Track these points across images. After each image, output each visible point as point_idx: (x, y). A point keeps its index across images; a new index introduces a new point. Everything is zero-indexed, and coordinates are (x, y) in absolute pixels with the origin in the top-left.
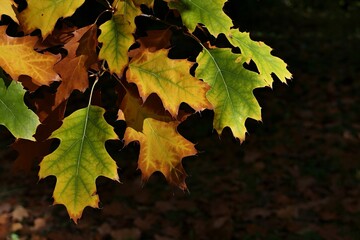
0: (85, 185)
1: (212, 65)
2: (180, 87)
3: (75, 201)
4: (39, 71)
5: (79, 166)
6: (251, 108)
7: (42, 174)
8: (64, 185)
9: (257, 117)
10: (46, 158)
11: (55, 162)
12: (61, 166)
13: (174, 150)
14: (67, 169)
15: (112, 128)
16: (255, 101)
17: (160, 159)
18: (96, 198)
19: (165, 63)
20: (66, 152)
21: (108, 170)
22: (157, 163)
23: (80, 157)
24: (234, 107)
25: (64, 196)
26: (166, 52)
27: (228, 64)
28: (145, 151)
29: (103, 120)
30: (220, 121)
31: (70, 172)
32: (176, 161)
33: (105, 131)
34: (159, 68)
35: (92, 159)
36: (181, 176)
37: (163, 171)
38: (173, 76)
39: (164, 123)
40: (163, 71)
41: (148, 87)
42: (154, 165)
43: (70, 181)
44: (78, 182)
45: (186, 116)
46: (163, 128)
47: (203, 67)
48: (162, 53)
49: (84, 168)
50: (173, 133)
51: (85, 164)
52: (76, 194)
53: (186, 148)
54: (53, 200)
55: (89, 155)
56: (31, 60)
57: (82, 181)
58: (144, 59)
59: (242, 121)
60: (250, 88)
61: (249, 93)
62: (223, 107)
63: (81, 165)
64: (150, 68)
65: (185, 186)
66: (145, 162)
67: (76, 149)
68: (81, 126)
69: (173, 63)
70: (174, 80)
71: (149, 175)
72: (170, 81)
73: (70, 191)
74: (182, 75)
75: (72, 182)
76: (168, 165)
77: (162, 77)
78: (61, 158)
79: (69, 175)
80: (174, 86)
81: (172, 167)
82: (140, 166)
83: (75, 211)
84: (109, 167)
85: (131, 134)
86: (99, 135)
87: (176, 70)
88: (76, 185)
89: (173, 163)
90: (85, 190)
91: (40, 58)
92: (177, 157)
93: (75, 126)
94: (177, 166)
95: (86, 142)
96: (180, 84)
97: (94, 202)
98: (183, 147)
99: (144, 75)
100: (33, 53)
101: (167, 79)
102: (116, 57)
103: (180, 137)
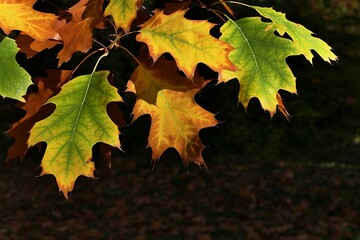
0: (80, 152)
1: (238, 34)
2: (197, 48)
3: (67, 170)
4: (36, 29)
5: (74, 132)
6: (283, 78)
7: (32, 142)
8: (56, 152)
9: (292, 89)
10: (37, 124)
11: (47, 128)
12: (54, 131)
13: (190, 122)
14: (60, 135)
15: (116, 90)
16: (288, 70)
17: (173, 134)
18: (91, 165)
19: (181, 24)
20: (61, 118)
21: (109, 136)
22: (171, 138)
23: (77, 123)
24: (264, 78)
25: (54, 164)
26: (183, 13)
27: (256, 33)
28: (157, 126)
29: (106, 82)
30: (246, 92)
31: (64, 138)
32: (192, 133)
33: (107, 94)
34: (175, 30)
35: (90, 125)
36: (197, 149)
37: (177, 146)
38: (190, 37)
39: (180, 93)
40: (179, 32)
41: (160, 48)
42: (167, 142)
43: (63, 147)
44: (72, 149)
45: (205, 83)
46: (179, 100)
47: (228, 36)
48: (179, 14)
49: (81, 134)
50: (190, 104)
51: (81, 129)
52: (68, 163)
53: (205, 118)
54: (41, 169)
55: (87, 120)
56: (29, 19)
57: (77, 148)
58: (158, 21)
59: (273, 93)
60: (282, 56)
61: (281, 61)
62: (250, 78)
63: (77, 131)
64: (164, 30)
65: (202, 160)
66: (157, 138)
67: (73, 115)
68: (82, 92)
69: (190, 24)
70: (191, 42)
71: (161, 153)
72: (187, 43)
73: (62, 159)
74: (200, 36)
75: (65, 149)
76: (183, 140)
77: (177, 39)
78: (55, 124)
79: (62, 141)
80: (191, 48)
81: (187, 140)
82: (151, 143)
83: (66, 183)
84: (110, 132)
85: (142, 107)
86: (100, 98)
87: (193, 31)
88: (70, 153)
89: (189, 137)
90: (79, 158)
91: (40, 16)
92: (193, 130)
93: (75, 92)
94: (194, 139)
95: (86, 107)
96: (198, 45)
97: (88, 170)
98: (201, 118)
99: (157, 37)
100: (32, 11)
101: (183, 41)
102: (124, 11)
103: (198, 107)
